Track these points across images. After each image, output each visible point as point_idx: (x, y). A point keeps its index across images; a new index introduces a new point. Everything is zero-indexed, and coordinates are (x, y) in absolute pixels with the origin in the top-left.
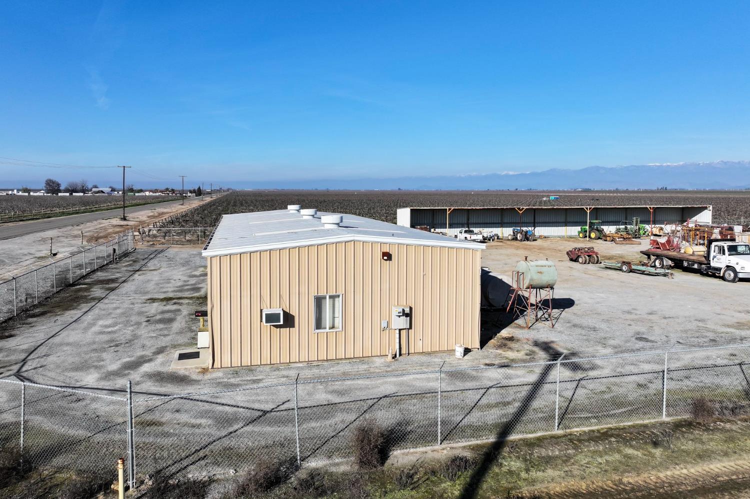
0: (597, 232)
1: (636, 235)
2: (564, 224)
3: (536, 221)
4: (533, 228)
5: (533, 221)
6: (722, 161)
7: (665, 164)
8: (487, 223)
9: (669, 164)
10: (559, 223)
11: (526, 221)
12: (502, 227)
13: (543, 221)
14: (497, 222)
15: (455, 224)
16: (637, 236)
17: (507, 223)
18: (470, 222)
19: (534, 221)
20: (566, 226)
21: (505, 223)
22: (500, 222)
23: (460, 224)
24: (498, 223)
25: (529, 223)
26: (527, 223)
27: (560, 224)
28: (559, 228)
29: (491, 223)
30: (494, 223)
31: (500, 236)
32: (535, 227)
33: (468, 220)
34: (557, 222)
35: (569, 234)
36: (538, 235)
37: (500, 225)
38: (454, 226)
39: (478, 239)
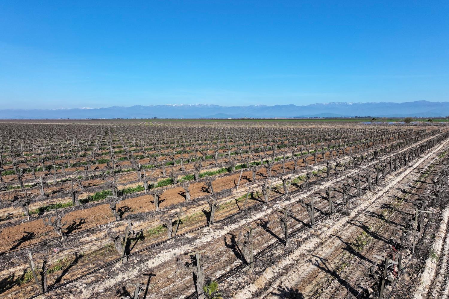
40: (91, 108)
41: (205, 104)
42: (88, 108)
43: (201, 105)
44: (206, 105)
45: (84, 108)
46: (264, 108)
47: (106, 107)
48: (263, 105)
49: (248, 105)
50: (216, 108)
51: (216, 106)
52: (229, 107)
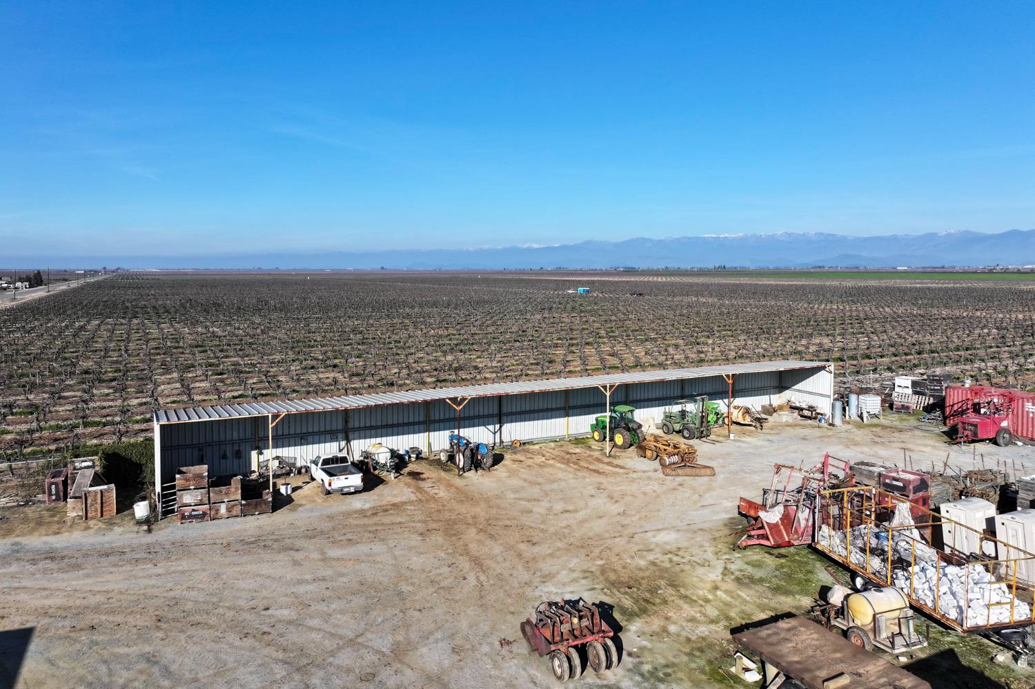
0: (626, 433)
1: (702, 431)
2: (562, 412)
3: (504, 410)
4: (497, 426)
5: (496, 411)
6: (786, 233)
7: (722, 236)
8: (392, 426)
9: (727, 235)
10: (552, 410)
11: (481, 413)
12: (428, 430)
13: (518, 410)
14: (417, 420)
15: (313, 434)
16: (704, 433)
17: (440, 421)
18: (350, 425)
19: (500, 411)
20: (567, 415)
21: (435, 421)
22: (421, 419)
23: (325, 432)
24: (419, 423)
25: (489, 416)
26: (484, 417)
27: (554, 413)
28: (553, 420)
29: (404, 425)
30: (409, 424)
31: (425, 449)
32: (501, 423)
33: (346, 422)
34: (547, 410)
35: (573, 431)
36: (509, 440)
37: (422, 427)
38: (310, 439)
39: (349, 487)
40: (541, 246)
41: (801, 233)
42: (535, 246)
43: (789, 235)
44: (804, 234)
45: (526, 246)
46: (971, 240)
47: (572, 243)
48: (967, 232)
49: (923, 233)
50: (829, 241)
51: (829, 235)
52: (866, 239)
